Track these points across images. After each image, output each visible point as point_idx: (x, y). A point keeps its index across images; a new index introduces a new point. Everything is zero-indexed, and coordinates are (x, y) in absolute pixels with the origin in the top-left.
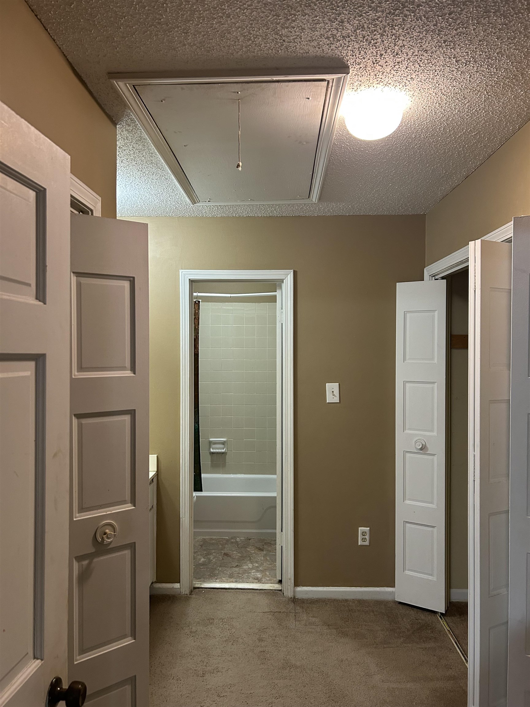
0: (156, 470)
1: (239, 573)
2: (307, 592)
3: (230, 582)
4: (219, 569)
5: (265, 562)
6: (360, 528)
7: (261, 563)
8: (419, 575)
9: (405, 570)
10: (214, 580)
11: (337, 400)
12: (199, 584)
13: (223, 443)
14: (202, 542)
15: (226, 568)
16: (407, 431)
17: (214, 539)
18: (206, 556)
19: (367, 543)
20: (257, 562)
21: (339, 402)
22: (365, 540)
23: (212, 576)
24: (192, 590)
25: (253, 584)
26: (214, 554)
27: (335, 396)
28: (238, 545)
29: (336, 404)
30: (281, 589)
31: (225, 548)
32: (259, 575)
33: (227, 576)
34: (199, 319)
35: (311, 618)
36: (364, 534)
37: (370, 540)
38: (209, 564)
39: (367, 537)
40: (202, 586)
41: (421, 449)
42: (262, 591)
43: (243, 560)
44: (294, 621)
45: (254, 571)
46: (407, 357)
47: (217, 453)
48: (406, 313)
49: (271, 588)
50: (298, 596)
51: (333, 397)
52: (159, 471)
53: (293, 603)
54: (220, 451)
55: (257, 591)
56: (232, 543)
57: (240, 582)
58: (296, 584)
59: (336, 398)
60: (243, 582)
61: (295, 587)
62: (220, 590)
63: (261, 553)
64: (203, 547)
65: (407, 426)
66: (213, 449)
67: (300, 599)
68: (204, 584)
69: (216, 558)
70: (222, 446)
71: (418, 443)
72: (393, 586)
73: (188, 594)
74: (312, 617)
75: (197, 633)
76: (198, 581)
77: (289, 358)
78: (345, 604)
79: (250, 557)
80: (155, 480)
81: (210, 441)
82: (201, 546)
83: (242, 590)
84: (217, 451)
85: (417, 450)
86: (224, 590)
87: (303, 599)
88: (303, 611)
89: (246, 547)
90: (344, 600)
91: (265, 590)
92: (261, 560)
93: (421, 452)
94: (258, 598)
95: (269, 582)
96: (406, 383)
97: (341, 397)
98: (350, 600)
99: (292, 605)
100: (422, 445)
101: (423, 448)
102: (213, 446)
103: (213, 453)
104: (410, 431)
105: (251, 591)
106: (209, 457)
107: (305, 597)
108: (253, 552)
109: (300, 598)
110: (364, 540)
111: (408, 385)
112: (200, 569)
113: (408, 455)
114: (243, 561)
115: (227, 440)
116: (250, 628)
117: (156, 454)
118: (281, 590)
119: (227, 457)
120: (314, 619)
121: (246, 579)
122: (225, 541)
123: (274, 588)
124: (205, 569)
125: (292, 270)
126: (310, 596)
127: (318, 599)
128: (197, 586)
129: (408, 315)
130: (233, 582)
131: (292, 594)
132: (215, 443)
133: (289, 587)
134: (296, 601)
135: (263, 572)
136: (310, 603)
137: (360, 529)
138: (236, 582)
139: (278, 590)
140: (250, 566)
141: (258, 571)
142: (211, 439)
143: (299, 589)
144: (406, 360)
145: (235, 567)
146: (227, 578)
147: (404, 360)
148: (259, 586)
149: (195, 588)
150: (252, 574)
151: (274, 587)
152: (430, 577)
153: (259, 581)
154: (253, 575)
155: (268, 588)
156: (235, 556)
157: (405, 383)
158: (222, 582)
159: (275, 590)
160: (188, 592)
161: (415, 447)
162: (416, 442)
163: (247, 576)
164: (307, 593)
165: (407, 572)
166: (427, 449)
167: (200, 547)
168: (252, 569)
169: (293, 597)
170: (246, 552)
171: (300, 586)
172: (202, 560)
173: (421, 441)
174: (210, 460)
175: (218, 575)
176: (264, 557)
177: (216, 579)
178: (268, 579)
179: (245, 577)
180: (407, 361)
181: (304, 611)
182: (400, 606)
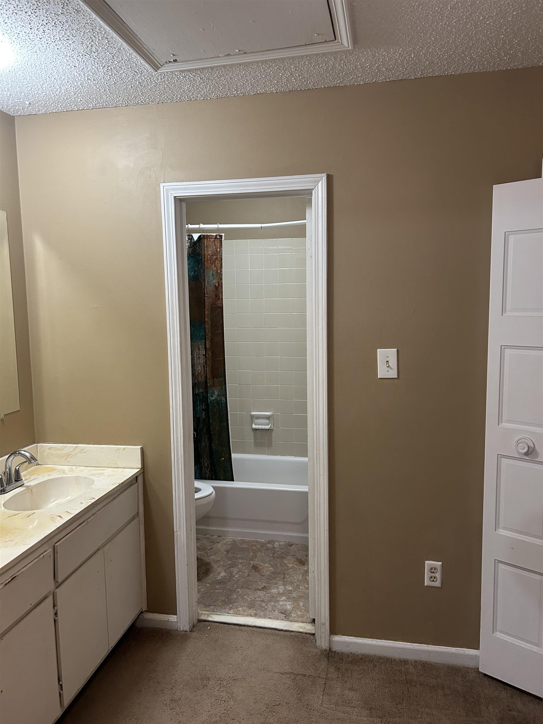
0: (140, 466)
1: (263, 601)
2: (348, 644)
3: (247, 615)
4: (238, 592)
5: (302, 584)
6: (427, 562)
7: (297, 585)
8: (518, 642)
9: (496, 631)
10: (227, 611)
11: (393, 374)
12: (206, 616)
13: (268, 418)
14: (231, 546)
15: (248, 591)
16: (504, 425)
17: (246, 542)
18: (228, 568)
19: (438, 584)
20: (291, 583)
21: (396, 377)
22: (435, 580)
23: (226, 604)
24: (195, 624)
25: (277, 621)
26: (240, 566)
27: (391, 369)
28: (274, 554)
29: (392, 380)
30: (313, 632)
31: (256, 557)
32: (289, 606)
33: (247, 604)
34: (222, 260)
35: (346, 692)
36: (432, 571)
37: (442, 581)
38: (229, 582)
39: (438, 575)
40: (210, 619)
41: (527, 454)
42: (288, 633)
43: (274, 578)
44: (322, 694)
45: (284, 598)
46: (509, 306)
47: (262, 430)
48: (508, 235)
49: (301, 630)
50: (336, 648)
51: (389, 369)
52: (145, 466)
53: (326, 660)
54: (264, 427)
55: (281, 632)
56: (268, 549)
57: (260, 617)
58: (333, 631)
59: (392, 371)
60: (265, 617)
61: (332, 636)
62: (232, 626)
63: (300, 569)
64: (230, 553)
65: (505, 416)
66: (255, 425)
67: (338, 653)
68: (213, 616)
69: (240, 573)
70: (266, 421)
71: (521, 445)
72: (478, 648)
73: (188, 630)
74: (349, 689)
75: (180, 702)
76: (206, 609)
77: (320, 312)
78: (403, 669)
79: (284, 573)
80: (140, 479)
81: (251, 415)
82: (228, 551)
83: (261, 630)
84: (260, 427)
85: (519, 456)
86: (238, 627)
87: (342, 654)
88: (338, 677)
89: (284, 558)
90: (401, 661)
91: (292, 632)
92: (298, 580)
93: (527, 458)
94: (280, 645)
95: (300, 619)
96: (505, 348)
97: (400, 370)
98: (411, 661)
99: (324, 663)
100: (529, 447)
101: (531, 453)
102: (256, 421)
103: (256, 429)
104: (508, 424)
105: (273, 631)
106: (252, 434)
107: (345, 650)
108: (291, 565)
109: (337, 651)
110: (433, 579)
111: (508, 352)
112: (215, 589)
113: (504, 461)
114: (274, 581)
115: (273, 415)
116: (256, 702)
117: (141, 445)
118: (314, 634)
119: (273, 433)
120: (351, 694)
121: (270, 611)
122: (259, 546)
123: (304, 631)
124: (221, 591)
125: (325, 174)
126: (353, 650)
127: (362, 655)
128: (203, 617)
129: (512, 238)
130: (251, 616)
131: (327, 645)
132: (258, 417)
133: (323, 635)
134: (331, 656)
135: (296, 601)
136: (351, 662)
137: (428, 564)
138: (256, 615)
139: (309, 634)
140: (281, 589)
141: (289, 599)
142: (253, 413)
143: (338, 638)
144: (506, 312)
145: (260, 590)
146: (245, 608)
147: (503, 311)
148: (285, 625)
149: (200, 621)
150: (281, 603)
151: (305, 628)
152: (535, 647)
153: (286, 615)
154: (281, 606)
155: (297, 630)
156: (265, 572)
157: (503, 348)
158: (237, 614)
159: (306, 633)
160: (187, 628)
161: (517, 450)
162: (518, 442)
163: (272, 606)
164: (348, 646)
165: (498, 635)
166: (537, 455)
167: (226, 553)
168: (282, 594)
169: (328, 649)
170: (281, 565)
171: (338, 634)
172: (223, 574)
173: (527, 441)
174: (252, 438)
175: (235, 602)
176: (303, 575)
177: (231, 609)
178: (299, 613)
179: (270, 608)
180: (508, 314)
181: (340, 676)
182: (486, 681)
